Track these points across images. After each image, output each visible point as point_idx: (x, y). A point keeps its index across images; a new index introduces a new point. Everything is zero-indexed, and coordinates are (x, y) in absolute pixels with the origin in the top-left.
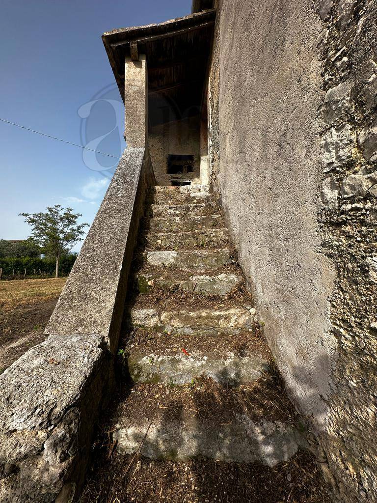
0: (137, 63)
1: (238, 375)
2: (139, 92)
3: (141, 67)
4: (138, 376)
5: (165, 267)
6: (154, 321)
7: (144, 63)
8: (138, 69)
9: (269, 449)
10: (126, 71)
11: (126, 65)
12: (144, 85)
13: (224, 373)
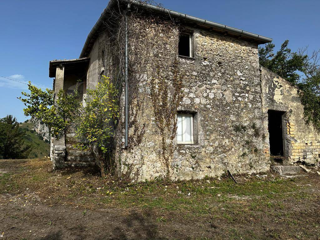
0: (61, 69)
1: (87, 154)
2: (61, 78)
3: (62, 70)
4: (69, 154)
5: (71, 137)
6: (71, 147)
7: (64, 68)
8: (61, 71)
9: (90, 159)
10: (57, 71)
11: (57, 69)
12: (63, 77)
13: (85, 153)
